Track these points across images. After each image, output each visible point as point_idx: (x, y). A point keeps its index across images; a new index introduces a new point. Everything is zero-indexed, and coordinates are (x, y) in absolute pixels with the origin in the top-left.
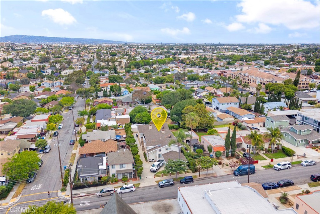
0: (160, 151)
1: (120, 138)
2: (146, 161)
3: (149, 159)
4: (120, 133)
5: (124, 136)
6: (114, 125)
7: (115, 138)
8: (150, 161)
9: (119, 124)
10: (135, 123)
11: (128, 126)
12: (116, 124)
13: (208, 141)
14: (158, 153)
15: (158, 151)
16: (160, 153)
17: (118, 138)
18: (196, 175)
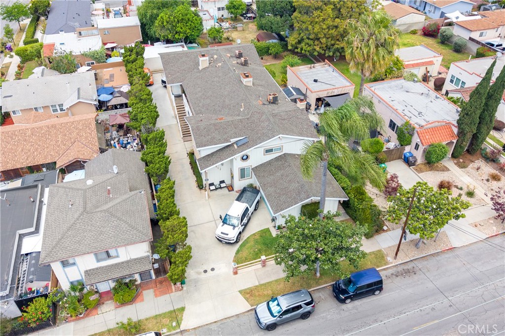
0: (245, 158)
1: (110, 97)
2: (201, 189)
3: (210, 182)
4: (112, 76)
5: (126, 88)
6: (93, 49)
7: (95, 97)
8: (212, 188)
9: (109, 46)
10: (158, 40)
11: (133, 56)
12: (100, 44)
13: (391, 104)
14: (238, 164)
15: (239, 159)
16: (244, 164)
17: (104, 97)
18: (380, 251)
